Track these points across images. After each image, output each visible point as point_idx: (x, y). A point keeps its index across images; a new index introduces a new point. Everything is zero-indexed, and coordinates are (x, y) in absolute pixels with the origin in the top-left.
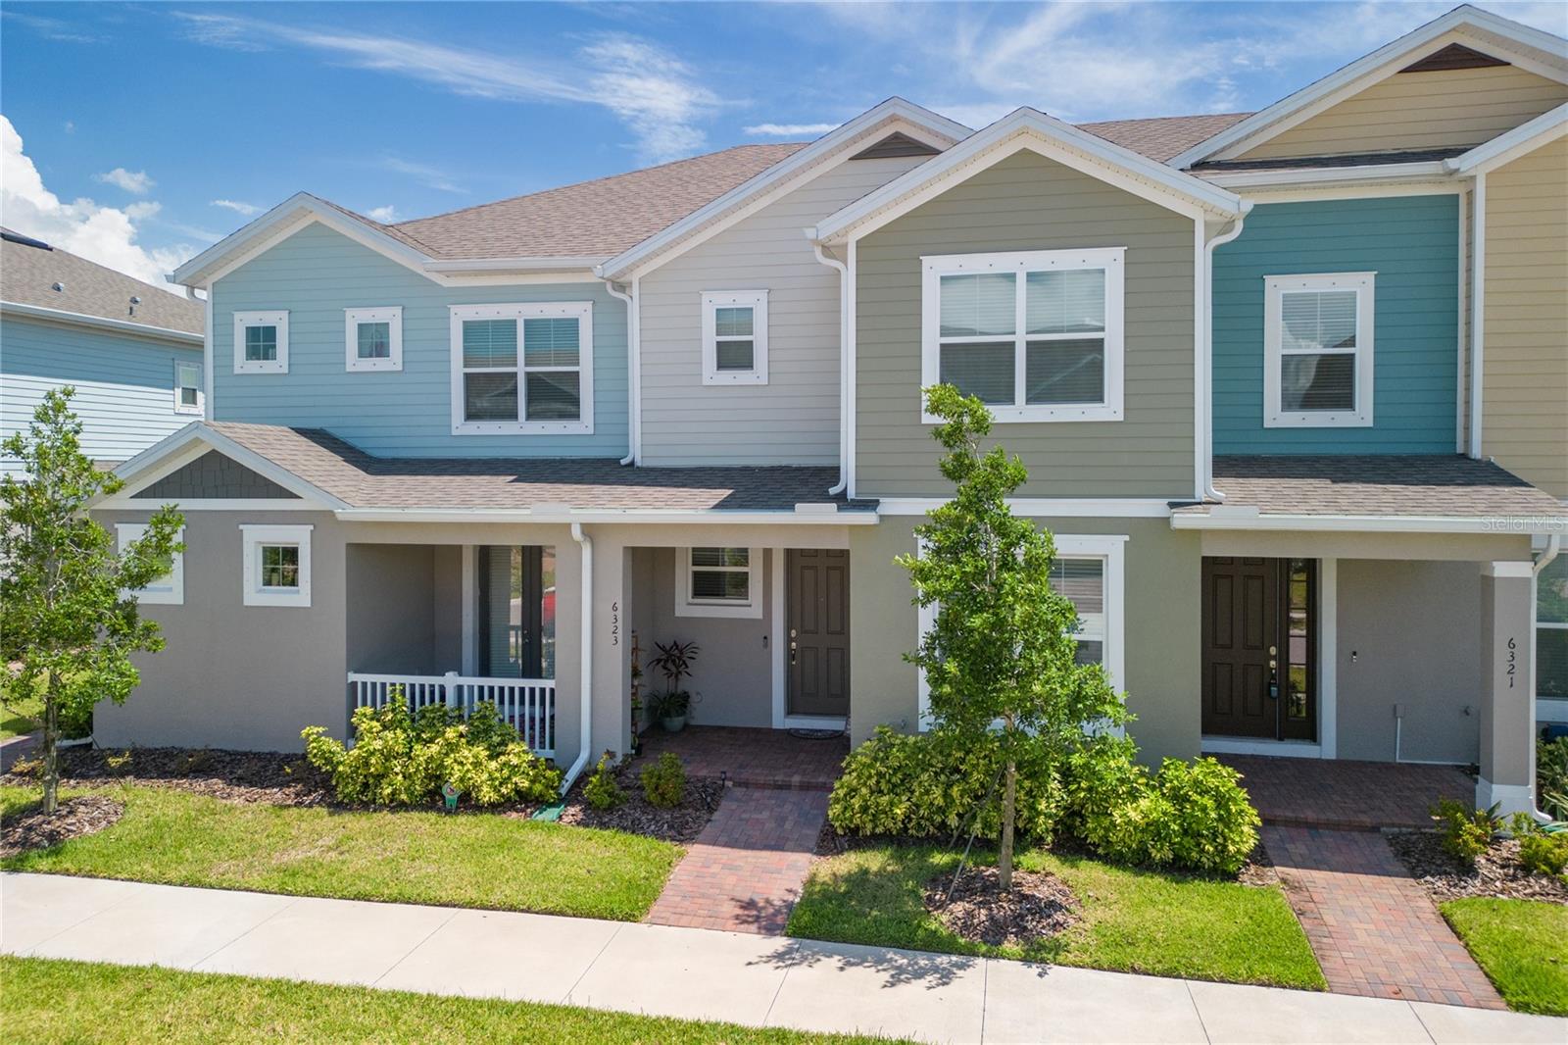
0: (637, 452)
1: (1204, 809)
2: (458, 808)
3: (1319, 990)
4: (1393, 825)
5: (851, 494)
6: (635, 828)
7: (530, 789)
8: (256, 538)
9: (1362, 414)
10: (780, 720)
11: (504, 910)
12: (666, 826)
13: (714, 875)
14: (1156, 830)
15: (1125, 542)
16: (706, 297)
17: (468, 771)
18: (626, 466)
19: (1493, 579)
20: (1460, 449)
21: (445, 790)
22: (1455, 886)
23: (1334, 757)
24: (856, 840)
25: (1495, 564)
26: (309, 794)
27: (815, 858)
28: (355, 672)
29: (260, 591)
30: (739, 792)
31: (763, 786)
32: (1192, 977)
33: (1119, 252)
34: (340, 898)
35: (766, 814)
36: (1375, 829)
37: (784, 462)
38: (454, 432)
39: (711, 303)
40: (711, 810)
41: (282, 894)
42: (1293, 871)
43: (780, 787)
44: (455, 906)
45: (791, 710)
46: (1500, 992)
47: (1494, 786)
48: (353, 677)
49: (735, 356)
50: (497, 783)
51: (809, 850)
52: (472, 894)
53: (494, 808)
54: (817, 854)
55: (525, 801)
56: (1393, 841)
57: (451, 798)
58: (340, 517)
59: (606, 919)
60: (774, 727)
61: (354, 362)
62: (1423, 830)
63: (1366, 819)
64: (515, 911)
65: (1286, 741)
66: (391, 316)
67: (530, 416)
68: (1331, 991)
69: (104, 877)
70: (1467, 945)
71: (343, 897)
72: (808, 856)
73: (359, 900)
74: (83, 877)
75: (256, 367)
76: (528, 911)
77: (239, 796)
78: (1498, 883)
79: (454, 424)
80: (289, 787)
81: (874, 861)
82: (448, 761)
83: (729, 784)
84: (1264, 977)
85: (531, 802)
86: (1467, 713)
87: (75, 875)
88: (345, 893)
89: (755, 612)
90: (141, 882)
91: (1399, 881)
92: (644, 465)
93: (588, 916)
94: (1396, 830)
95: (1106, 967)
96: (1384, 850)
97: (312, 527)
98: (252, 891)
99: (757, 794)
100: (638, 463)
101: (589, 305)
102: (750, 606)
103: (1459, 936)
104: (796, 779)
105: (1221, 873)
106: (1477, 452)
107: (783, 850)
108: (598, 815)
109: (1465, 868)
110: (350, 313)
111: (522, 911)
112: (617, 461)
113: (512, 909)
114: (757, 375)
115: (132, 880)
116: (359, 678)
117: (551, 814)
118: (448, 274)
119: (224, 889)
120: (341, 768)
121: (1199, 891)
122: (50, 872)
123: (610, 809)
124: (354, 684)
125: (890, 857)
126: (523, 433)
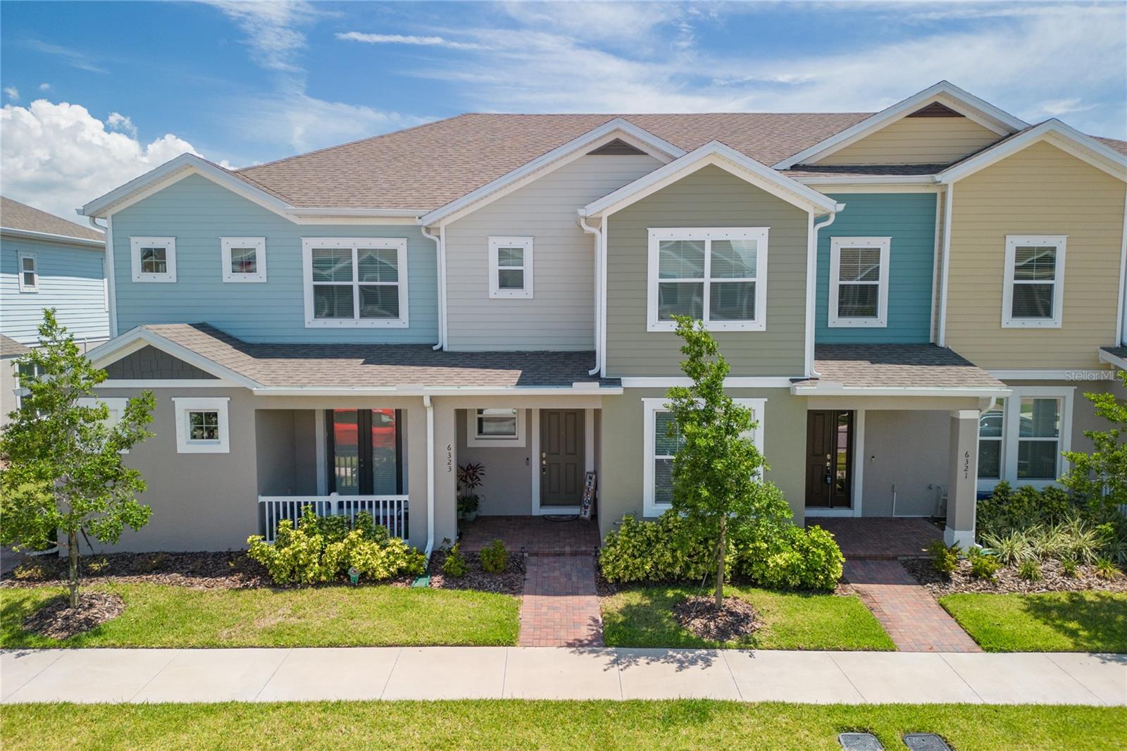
0: (445, 341)
1: (819, 556)
2: (359, 582)
3: (893, 651)
4: (905, 556)
5: (603, 375)
6: (480, 587)
7: (408, 567)
8: (184, 407)
9: (881, 320)
10: (537, 510)
11: (430, 646)
12: (501, 585)
13: (546, 614)
14: (792, 569)
15: (765, 402)
16: (491, 240)
17: (369, 559)
18: (437, 351)
19: (959, 419)
20: (932, 341)
21: (350, 572)
22: (943, 588)
23: (860, 516)
24: (621, 586)
25: (960, 411)
26: (249, 579)
27: (599, 598)
28: (262, 495)
29: (188, 443)
30: (533, 559)
31: (548, 555)
32: (829, 650)
33: (765, 230)
34: (318, 647)
35: (557, 573)
36: (895, 558)
37: (544, 349)
38: (307, 326)
39: (496, 243)
40: (524, 573)
41: (277, 647)
42: (860, 585)
43: (559, 555)
44: (397, 646)
45: (543, 504)
46: (978, 643)
47: (956, 532)
48: (262, 499)
49: (510, 280)
50: (386, 565)
51: (594, 594)
52: (403, 637)
53: (385, 581)
54: (600, 595)
55: (404, 575)
56: (905, 564)
57: (354, 576)
58: (256, 393)
59: (495, 646)
60: (533, 515)
61: (229, 276)
62: (920, 557)
63: (890, 553)
64: (437, 646)
65: (835, 508)
66: (258, 245)
67: (362, 316)
68: (899, 651)
69: (143, 647)
70: (957, 620)
71: (320, 646)
72: (595, 597)
73: (331, 647)
74: (127, 648)
75: (150, 277)
76: (445, 645)
77: (199, 584)
78: (963, 585)
79: (307, 321)
80: (233, 575)
81: (635, 598)
82: (353, 553)
83: (526, 555)
84: (866, 646)
85: (406, 575)
86: (930, 488)
87: (120, 647)
88: (321, 643)
89: (521, 443)
90: (172, 648)
91: (914, 587)
92: (450, 350)
93: (484, 645)
94: (906, 558)
95: (785, 648)
96: (901, 570)
97: (229, 399)
98: (255, 647)
99: (546, 560)
100: (445, 349)
101: (404, 241)
102: (517, 439)
103: (951, 615)
104: (568, 549)
105: (826, 590)
106: (942, 343)
107: (578, 595)
108: (455, 580)
109: (946, 579)
110: (224, 241)
111: (442, 645)
112: (430, 346)
113: (435, 645)
114: (527, 292)
115: (165, 648)
116: (266, 499)
117: (422, 582)
118: (300, 216)
119: (235, 647)
120: (277, 562)
121: (816, 600)
122: (101, 647)
123: (462, 577)
124: (263, 504)
125: (645, 595)
126: (358, 327)
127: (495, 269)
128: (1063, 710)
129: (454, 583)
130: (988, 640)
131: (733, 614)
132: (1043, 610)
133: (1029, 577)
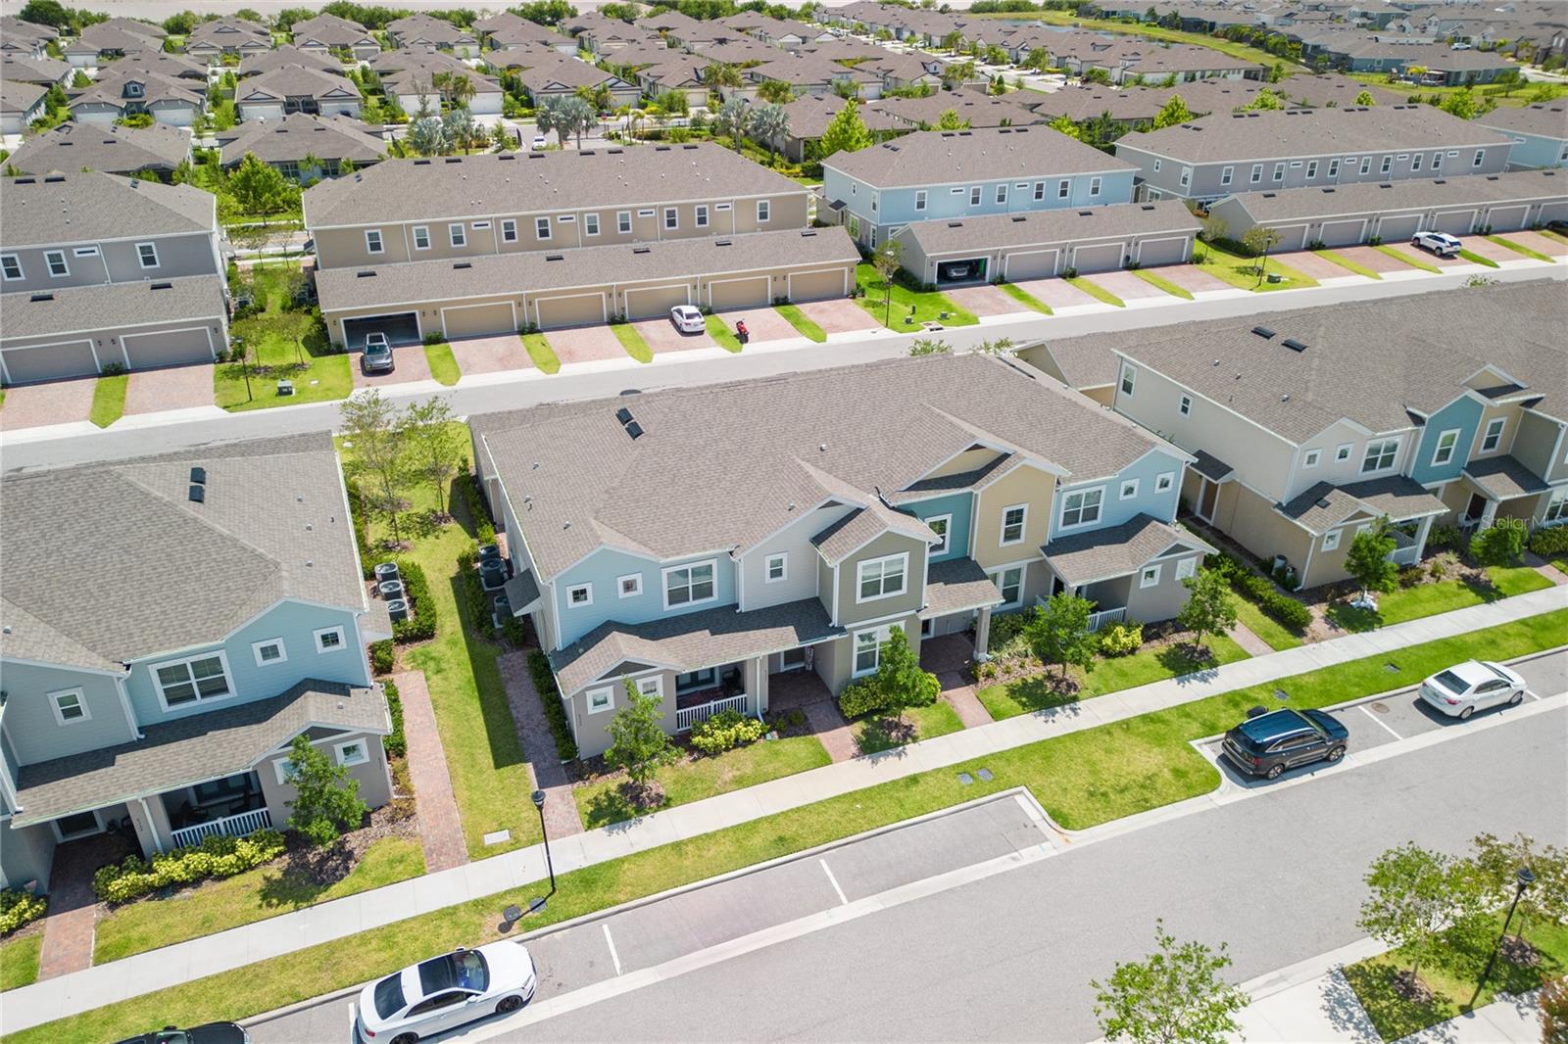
0: (743, 608)
2: (744, 745)
4: (959, 668)
6: (796, 734)
8: (641, 682)
9: (946, 550)
11: (805, 771)
12: (805, 730)
13: (833, 742)
17: (746, 733)
18: (739, 614)
20: (968, 555)
22: (977, 686)
26: (692, 753)
28: (678, 710)
31: (810, 705)
32: (944, 735)
33: (908, 553)
34: (761, 783)
35: (822, 716)
36: (955, 670)
37: (792, 601)
38: (665, 611)
39: (769, 558)
40: (808, 719)
41: (745, 787)
42: (945, 692)
43: (815, 703)
44: (790, 775)
46: (992, 716)
47: (980, 651)
49: (776, 573)
53: (755, 741)
55: (762, 736)
57: (742, 742)
59: (826, 765)
61: (622, 594)
62: (965, 668)
63: (953, 668)
66: (638, 578)
67: (694, 599)
68: (966, 728)
69: (695, 801)
70: (984, 705)
72: (846, 727)
73: (766, 782)
74: (689, 803)
75: (578, 604)
78: (983, 683)
79: (665, 608)
81: (863, 725)
84: (953, 729)
87: (685, 804)
88: (760, 780)
91: (965, 688)
93: (822, 766)
95: (928, 738)
98: (737, 790)
99: (811, 708)
100: (743, 611)
101: (716, 560)
103: (982, 703)
105: (935, 700)
106: (973, 558)
107: (838, 728)
109: (977, 680)
110: (619, 578)
111: (809, 769)
112: (731, 608)
114: (784, 578)
115: (704, 798)
116: (680, 712)
117: (771, 737)
118: (661, 558)
119: (729, 792)
121: (931, 709)
122: (678, 806)
123: (785, 729)
124: (678, 714)
125: (866, 722)
126: (692, 605)
127: (768, 569)
128: (1021, 748)
129: (783, 734)
130: (997, 716)
131: (906, 727)
132: (1013, 692)
133: (1007, 671)
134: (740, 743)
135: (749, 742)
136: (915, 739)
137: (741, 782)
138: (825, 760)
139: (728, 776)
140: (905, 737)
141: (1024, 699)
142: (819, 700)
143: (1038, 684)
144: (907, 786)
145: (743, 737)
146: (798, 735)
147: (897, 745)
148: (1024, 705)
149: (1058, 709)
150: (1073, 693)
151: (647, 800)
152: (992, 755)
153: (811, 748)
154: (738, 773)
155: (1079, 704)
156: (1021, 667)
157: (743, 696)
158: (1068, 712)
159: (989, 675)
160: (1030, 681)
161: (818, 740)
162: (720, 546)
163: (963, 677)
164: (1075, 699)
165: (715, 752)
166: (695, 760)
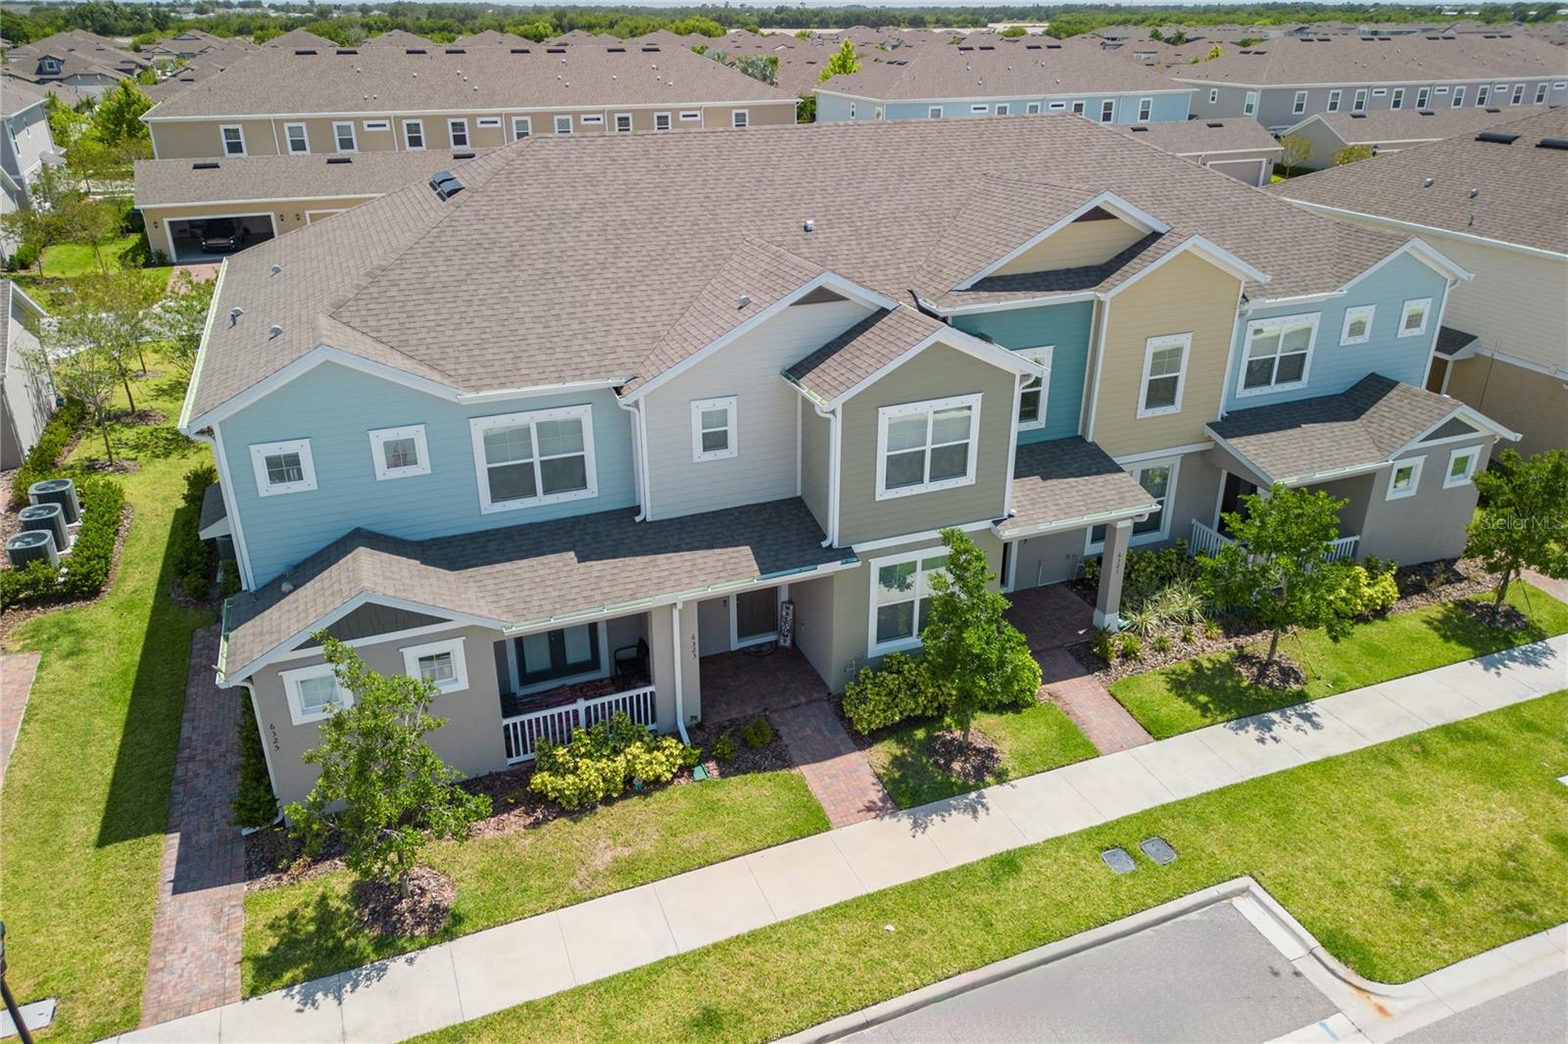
0: (649, 510)
3: (1098, 756)
5: (835, 547)
7: (685, 762)
8: (413, 654)
9: (1042, 419)
10: (735, 644)
12: (773, 759)
13: (832, 785)
16: (694, 405)
18: (640, 523)
19: (1116, 528)
20: (1079, 433)
21: (635, 781)
22: (1107, 675)
23: (1014, 590)
25: (1118, 522)
26: (535, 812)
27: (861, 754)
28: (506, 718)
30: (779, 718)
31: (786, 709)
32: (1057, 767)
33: (980, 396)
35: (808, 731)
36: (1063, 646)
38: (483, 512)
39: (698, 409)
40: (780, 738)
42: (1049, 686)
44: (738, 856)
45: (741, 635)
46: (1148, 732)
47: (1106, 616)
48: (503, 722)
49: (715, 441)
50: (669, 768)
53: (669, 781)
54: (860, 750)
55: (683, 771)
56: (1070, 650)
57: (638, 784)
59: (818, 833)
60: (731, 650)
61: (383, 472)
62: (1080, 642)
63: (1056, 642)
66: (418, 434)
67: (547, 491)
68: (1102, 755)
69: (517, 920)
70: (1129, 711)
72: (857, 753)
75: (281, 488)
76: (779, 843)
78: (1120, 668)
79: (483, 506)
80: (514, 810)
81: (893, 747)
82: (638, 766)
83: (768, 713)
84: (1078, 756)
90: (544, 913)
92: (654, 520)
94: (1069, 644)
95: (1026, 774)
96: (1072, 660)
97: (463, 638)
98: (618, 892)
99: (789, 716)
100: (649, 520)
101: (589, 408)
103: (1122, 706)
106: (1090, 439)
107: (842, 754)
108: (729, 764)
109: (1105, 663)
110: (374, 434)
113: (770, 846)
114: (730, 452)
115: (539, 914)
117: (698, 772)
119: (601, 896)
120: (567, 792)
122: (480, 930)
123: (735, 759)
125: (900, 741)
126: (542, 504)
127: (698, 432)
128: (1222, 792)
129: (730, 767)
130: (1157, 730)
131: (979, 751)
132: (1180, 685)
133: (1161, 648)
134: (633, 787)
135: (656, 784)
136: (1001, 777)
137: (629, 874)
138: (813, 821)
139: (603, 859)
140: (980, 772)
141: (1203, 699)
142: (803, 700)
143: (1225, 670)
144: (996, 879)
145: (643, 773)
146: (757, 768)
147: (965, 789)
148: (1204, 709)
149: (1275, 716)
150: (1295, 687)
151: (409, 920)
152: (1164, 807)
153: (787, 797)
154: (627, 852)
155: (1314, 707)
156: (1184, 639)
157: (648, 690)
158: (1295, 720)
159: (1127, 655)
160: (1206, 664)
161: (802, 778)
162: (595, 374)
163: (1079, 659)
164: (1302, 698)
165: (581, 806)
166: (537, 824)
